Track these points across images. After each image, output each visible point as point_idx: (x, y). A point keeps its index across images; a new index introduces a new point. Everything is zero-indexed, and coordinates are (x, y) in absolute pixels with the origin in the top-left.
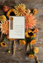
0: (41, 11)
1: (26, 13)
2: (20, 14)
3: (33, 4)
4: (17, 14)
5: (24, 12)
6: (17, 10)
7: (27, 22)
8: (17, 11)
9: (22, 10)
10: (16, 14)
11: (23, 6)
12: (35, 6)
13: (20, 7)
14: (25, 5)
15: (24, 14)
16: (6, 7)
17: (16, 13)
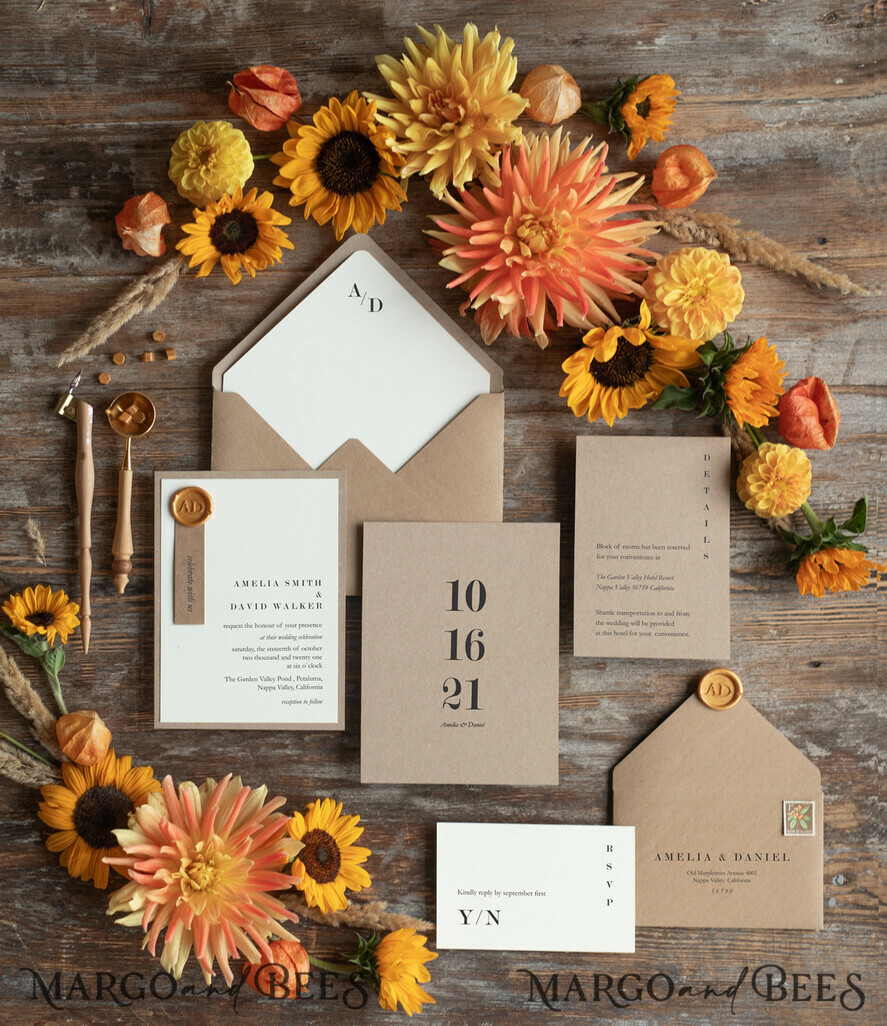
0: (720, 116)
1: (517, 133)
2: (443, 146)
3: (616, 30)
4: (408, 156)
5: (503, 125)
6: (416, 105)
7: (540, 241)
8: (414, 118)
9: (474, 104)
10: (398, 148)
11: (481, 56)
12: (640, 46)
13: (446, 69)
14: (511, 46)
15: (496, 147)
16: (268, 78)
17: (401, 139)
